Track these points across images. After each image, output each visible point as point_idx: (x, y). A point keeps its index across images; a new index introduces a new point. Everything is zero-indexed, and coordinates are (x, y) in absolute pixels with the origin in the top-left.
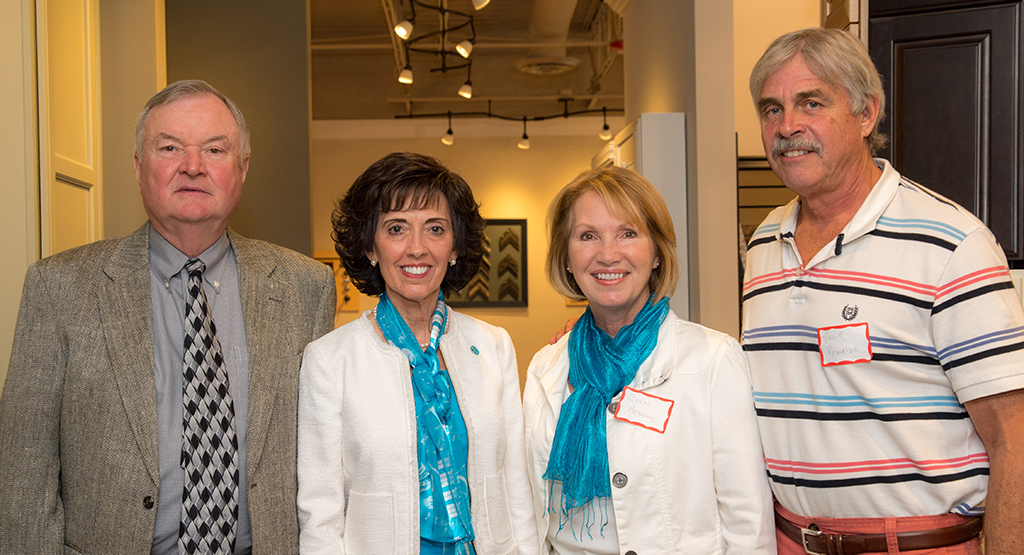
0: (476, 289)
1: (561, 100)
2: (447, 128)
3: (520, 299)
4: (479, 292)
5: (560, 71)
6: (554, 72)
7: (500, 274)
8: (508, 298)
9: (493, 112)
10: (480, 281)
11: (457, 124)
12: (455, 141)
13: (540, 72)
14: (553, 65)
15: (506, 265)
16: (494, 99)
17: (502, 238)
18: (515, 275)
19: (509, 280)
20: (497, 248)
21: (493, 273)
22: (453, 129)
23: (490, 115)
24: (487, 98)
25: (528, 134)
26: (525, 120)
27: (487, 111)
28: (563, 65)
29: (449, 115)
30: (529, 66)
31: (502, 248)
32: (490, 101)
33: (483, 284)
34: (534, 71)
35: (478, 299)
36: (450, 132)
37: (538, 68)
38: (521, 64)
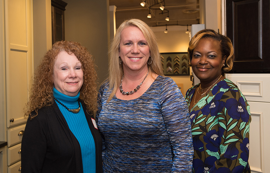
0: (175, 71)
1: (197, 20)
2: (165, 29)
3: (188, 73)
4: (177, 72)
5: (195, 12)
6: (193, 12)
7: (182, 67)
8: (184, 73)
9: (178, 24)
10: (176, 69)
11: (168, 27)
12: (168, 32)
13: (190, 13)
14: (193, 11)
15: (184, 64)
16: (178, 20)
17: (182, 57)
18: (186, 67)
19: (185, 69)
20: (181, 60)
21: (180, 67)
22: (167, 29)
23: (177, 25)
24: (177, 20)
25: (189, 29)
26: (188, 25)
27: (176, 24)
28: (196, 10)
29: (166, 25)
30: (187, 11)
31: (183, 60)
32: (177, 21)
33: (178, 70)
34: (188, 12)
35: (176, 73)
36: (167, 30)
37: (189, 11)
38: (184, 11)
